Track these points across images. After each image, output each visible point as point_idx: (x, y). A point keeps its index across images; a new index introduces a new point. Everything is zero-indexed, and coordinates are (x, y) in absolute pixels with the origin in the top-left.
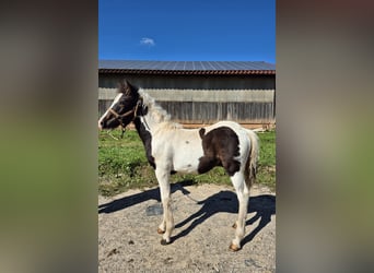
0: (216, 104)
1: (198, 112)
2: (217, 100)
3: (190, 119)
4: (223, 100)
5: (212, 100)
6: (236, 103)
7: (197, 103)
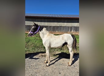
0: (68, 27)
1: (63, 29)
2: (69, 26)
3: (61, 31)
4: (71, 26)
5: (67, 26)
6: (74, 27)
7: (63, 27)
